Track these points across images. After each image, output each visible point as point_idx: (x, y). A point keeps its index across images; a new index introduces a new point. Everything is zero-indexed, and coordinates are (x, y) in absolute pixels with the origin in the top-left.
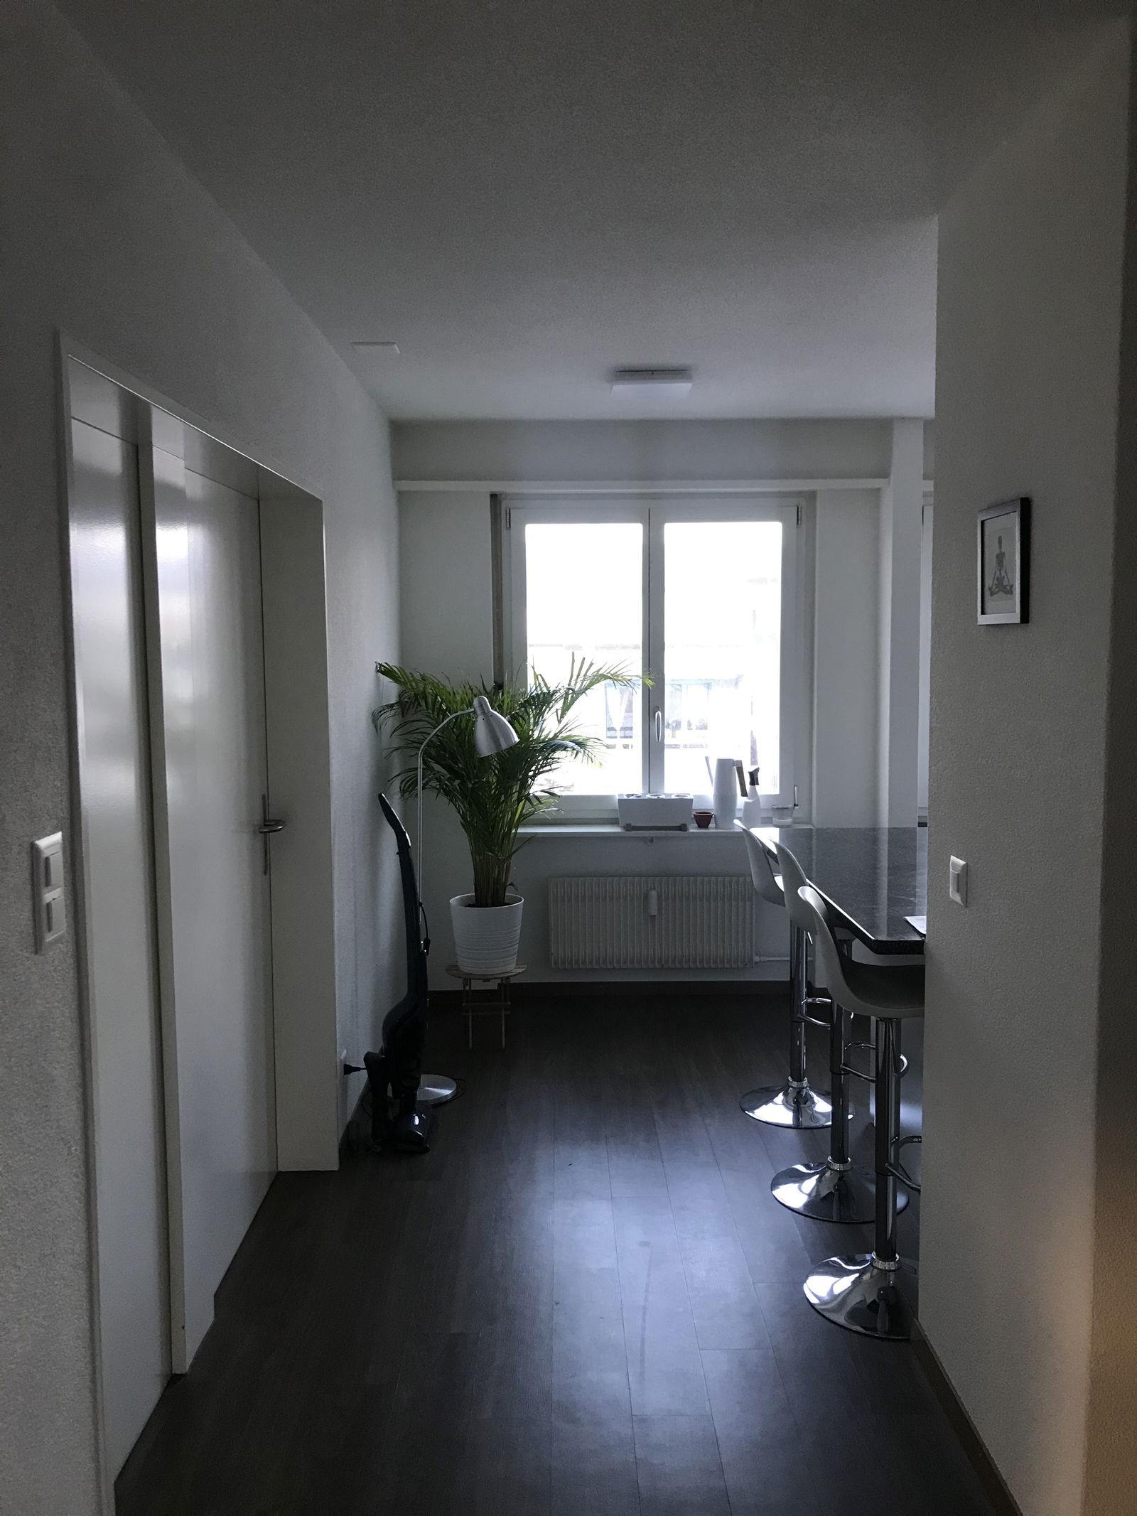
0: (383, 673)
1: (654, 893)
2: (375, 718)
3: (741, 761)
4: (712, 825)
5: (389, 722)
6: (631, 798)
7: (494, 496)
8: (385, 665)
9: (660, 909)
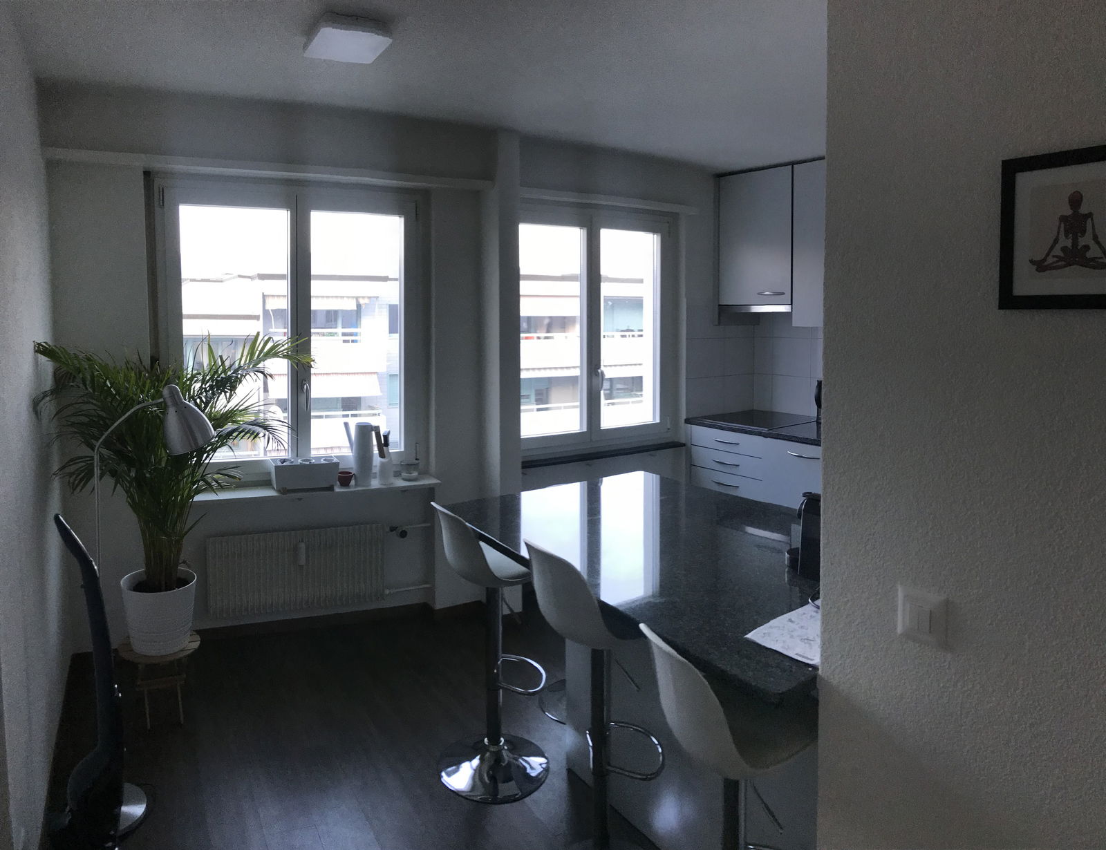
0: (42, 353)
1: (303, 545)
2: (36, 404)
3: (378, 427)
4: (353, 482)
5: (48, 407)
6: (285, 464)
7: (147, 174)
8: (44, 344)
9: (307, 560)
